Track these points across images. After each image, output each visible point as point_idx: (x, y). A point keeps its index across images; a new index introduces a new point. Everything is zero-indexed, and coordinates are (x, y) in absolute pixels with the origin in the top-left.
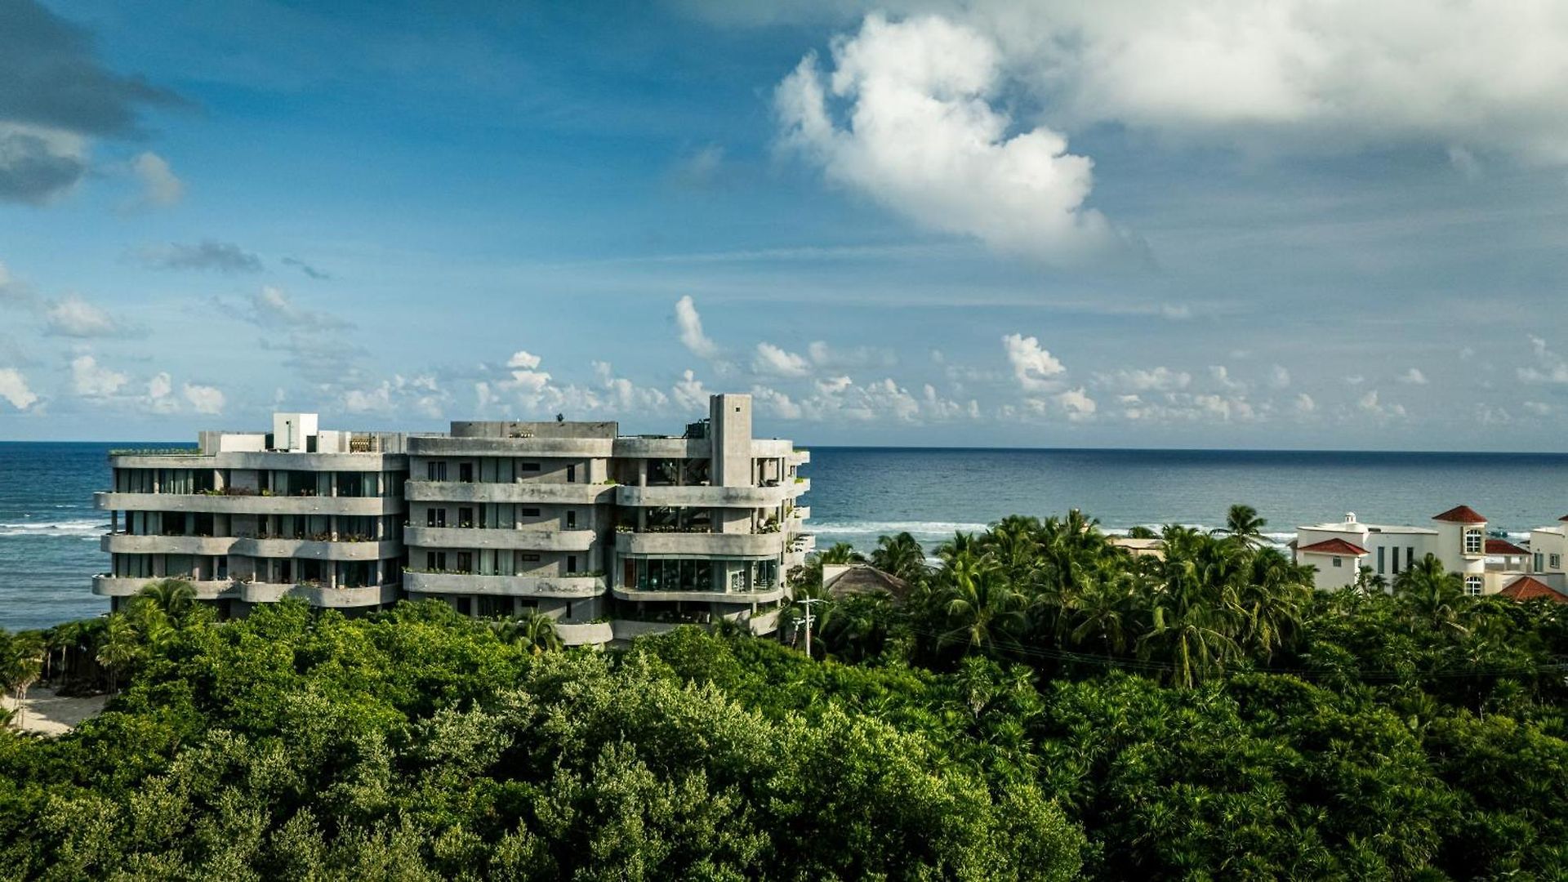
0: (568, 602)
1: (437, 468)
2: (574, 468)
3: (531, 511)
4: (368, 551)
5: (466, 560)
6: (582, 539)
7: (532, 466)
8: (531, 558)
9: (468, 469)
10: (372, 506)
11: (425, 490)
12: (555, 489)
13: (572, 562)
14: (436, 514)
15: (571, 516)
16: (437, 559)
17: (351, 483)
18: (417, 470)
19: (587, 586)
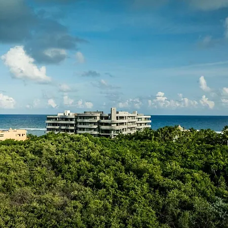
0: (94, 135)
1: (80, 117)
2: (95, 117)
3: (91, 123)
4: (73, 128)
5: (83, 129)
6: (96, 127)
7: (91, 117)
8: (90, 129)
9: (84, 117)
10: (73, 122)
11: (79, 120)
12: (92, 120)
13: (95, 130)
14: (80, 123)
15: (95, 124)
16: (80, 129)
17: (71, 119)
18: (79, 118)
19: (96, 133)
